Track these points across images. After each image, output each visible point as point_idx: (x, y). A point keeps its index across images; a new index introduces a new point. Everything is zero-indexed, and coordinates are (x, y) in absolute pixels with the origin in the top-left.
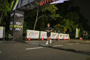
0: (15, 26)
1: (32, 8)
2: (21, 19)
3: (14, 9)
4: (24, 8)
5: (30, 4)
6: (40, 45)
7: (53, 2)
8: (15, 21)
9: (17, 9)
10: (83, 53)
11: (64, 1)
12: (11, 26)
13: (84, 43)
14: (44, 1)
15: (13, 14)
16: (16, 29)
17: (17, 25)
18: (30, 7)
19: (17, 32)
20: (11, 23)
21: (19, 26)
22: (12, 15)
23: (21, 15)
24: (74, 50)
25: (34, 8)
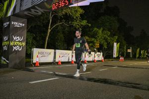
0: (12, 44)
2: (21, 30)
3: (9, 14)
4: (26, 13)
11: (90, 3)
14: (58, 3)
15: (8, 23)
16: (14, 48)
17: (15, 41)
19: (16, 53)
20: (5, 38)
21: (18, 43)
22: (6, 24)
23: (21, 24)
25: (42, 13)
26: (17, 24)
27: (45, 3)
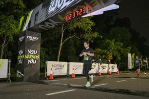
0: (27, 57)
1: (53, 26)
2: (35, 45)
3: (25, 29)
4: (40, 27)
5: (50, 20)
6: (70, 86)
7: (86, 14)
8: (26, 48)
9: (29, 29)
10: (144, 95)
11: (104, 12)
12: (21, 56)
13: (143, 78)
14: (72, 14)
15: (23, 37)
16: (29, 61)
18: (49, 25)
19: (31, 66)
20: (21, 52)
21: (32, 56)
22: (21, 39)
23: (36, 38)
24: (128, 90)
25: (56, 25)
26: (31, 38)
27: (59, 15)
